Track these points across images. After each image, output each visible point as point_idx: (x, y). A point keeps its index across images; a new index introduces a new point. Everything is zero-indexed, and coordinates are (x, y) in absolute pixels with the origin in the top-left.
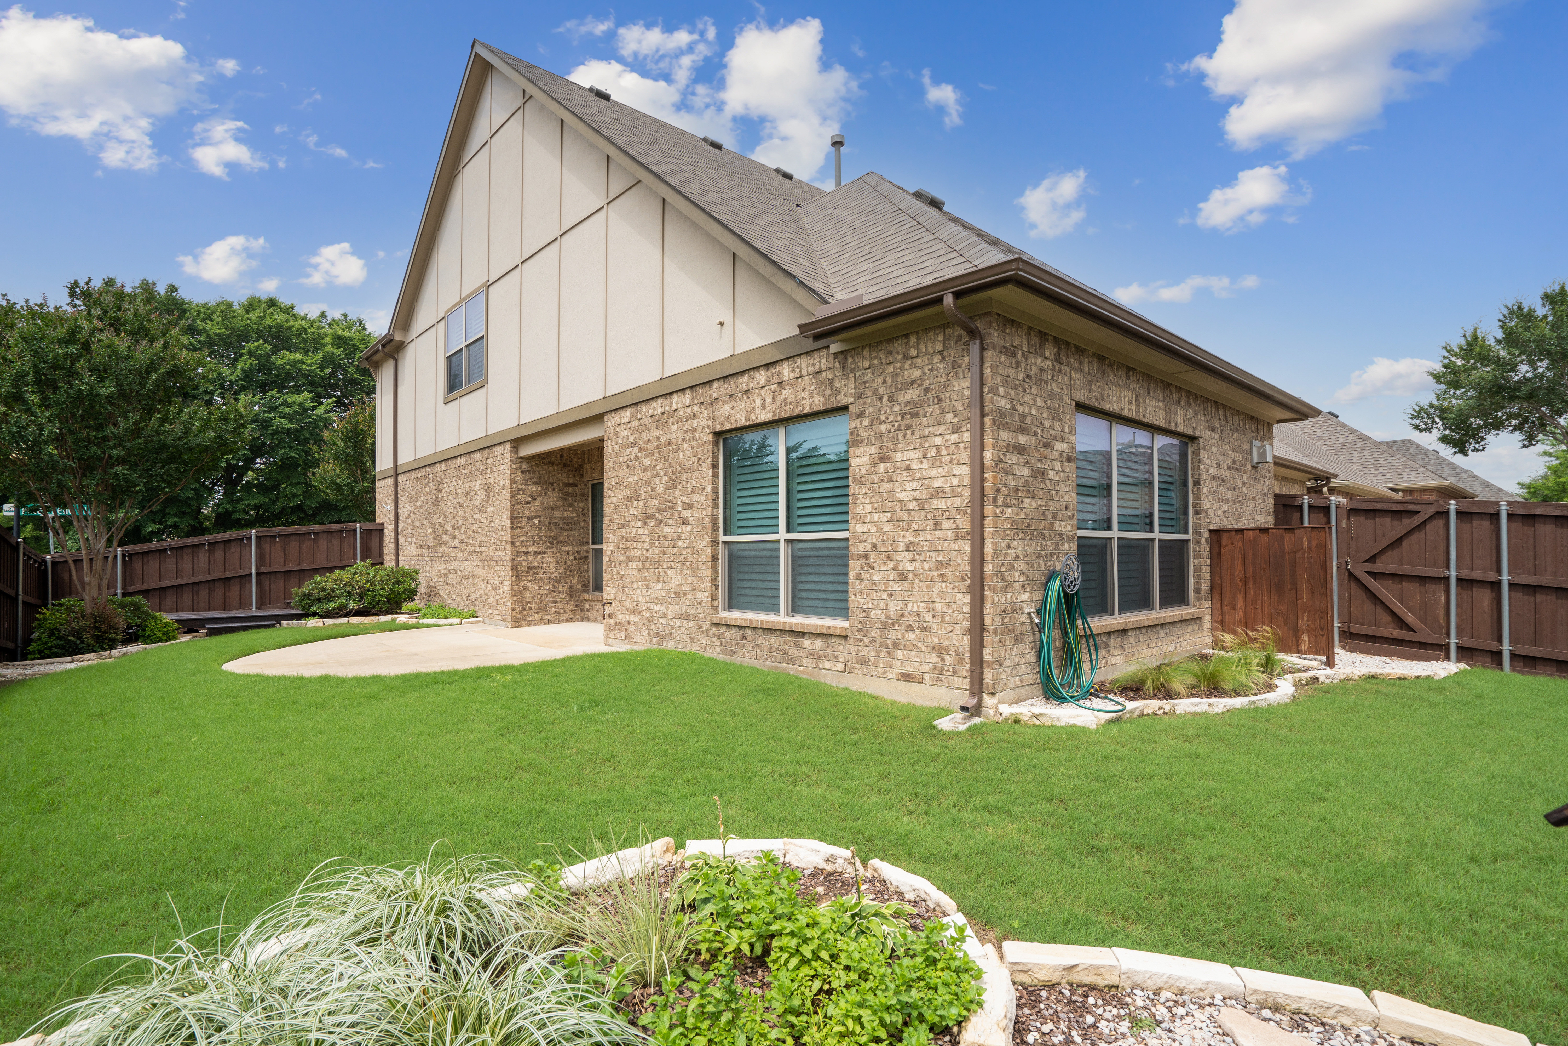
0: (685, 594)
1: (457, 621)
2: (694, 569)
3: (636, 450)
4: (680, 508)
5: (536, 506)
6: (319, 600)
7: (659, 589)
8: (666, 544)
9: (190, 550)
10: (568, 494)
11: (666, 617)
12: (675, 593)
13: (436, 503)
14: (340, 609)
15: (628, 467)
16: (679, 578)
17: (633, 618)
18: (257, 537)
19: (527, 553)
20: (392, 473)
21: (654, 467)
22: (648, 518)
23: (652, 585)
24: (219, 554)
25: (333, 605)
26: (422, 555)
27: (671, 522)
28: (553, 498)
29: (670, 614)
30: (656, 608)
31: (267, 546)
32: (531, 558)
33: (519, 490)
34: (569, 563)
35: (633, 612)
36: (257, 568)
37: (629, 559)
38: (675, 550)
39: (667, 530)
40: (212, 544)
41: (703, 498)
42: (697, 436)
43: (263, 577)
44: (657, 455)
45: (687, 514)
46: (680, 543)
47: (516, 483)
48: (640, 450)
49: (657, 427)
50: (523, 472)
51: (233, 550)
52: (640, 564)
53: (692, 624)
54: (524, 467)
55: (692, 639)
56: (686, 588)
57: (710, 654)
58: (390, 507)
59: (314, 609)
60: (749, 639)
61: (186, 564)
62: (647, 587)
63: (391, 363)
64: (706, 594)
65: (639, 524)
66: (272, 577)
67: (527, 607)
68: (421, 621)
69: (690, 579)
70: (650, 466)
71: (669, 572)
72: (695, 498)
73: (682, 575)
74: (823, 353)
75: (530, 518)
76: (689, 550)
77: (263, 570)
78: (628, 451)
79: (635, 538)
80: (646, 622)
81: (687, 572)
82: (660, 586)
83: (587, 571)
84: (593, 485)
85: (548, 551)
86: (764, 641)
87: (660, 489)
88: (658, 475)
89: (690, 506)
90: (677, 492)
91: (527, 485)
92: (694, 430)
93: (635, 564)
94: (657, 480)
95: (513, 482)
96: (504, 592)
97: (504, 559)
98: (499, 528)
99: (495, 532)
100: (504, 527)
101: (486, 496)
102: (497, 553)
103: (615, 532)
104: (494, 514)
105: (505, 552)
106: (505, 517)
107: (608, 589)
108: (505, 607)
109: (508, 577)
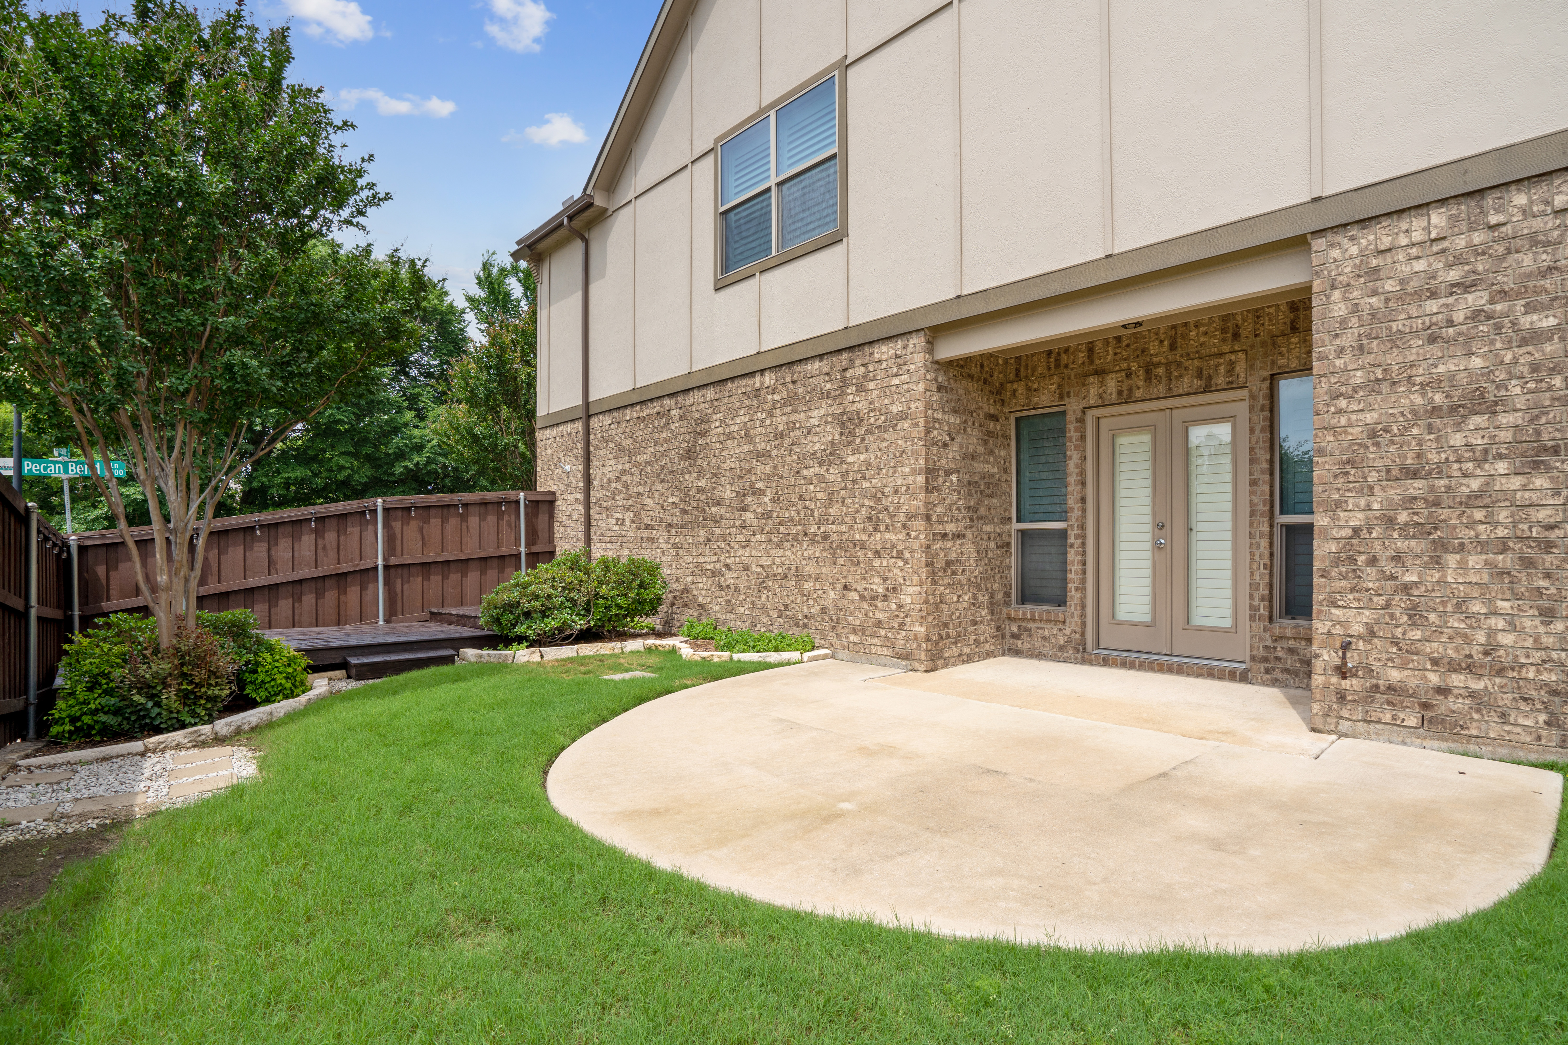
1: (795, 655)
3: (1474, 300)
5: (953, 452)
6: (527, 615)
9: (289, 529)
10: (989, 433)
13: (690, 454)
14: (560, 630)
18: (386, 510)
19: (944, 536)
20: (581, 413)
24: (330, 537)
25: (552, 623)
26: (651, 539)
28: (972, 440)
31: (397, 525)
32: (949, 544)
33: (935, 420)
34: (990, 555)
36: (385, 560)
40: (321, 520)
43: (392, 571)
47: (931, 407)
48: (1500, 295)
50: (940, 388)
51: (349, 530)
54: (940, 379)
58: (572, 466)
59: (520, 629)
61: (283, 551)
63: (578, 247)
66: (406, 571)
67: (944, 633)
68: (736, 656)
75: (947, 473)
77: (393, 561)
83: (1009, 567)
84: (1018, 420)
85: (968, 533)
91: (944, 413)
95: (929, 406)
96: (900, 606)
97: (901, 546)
98: (887, 490)
99: (874, 497)
100: (904, 488)
101: (841, 434)
102: (878, 536)
103: (1371, 488)
104: (869, 465)
105: (908, 534)
106: (907, 470)
107: (1334, 611)
108: (904, 633)
109: (916, 580)
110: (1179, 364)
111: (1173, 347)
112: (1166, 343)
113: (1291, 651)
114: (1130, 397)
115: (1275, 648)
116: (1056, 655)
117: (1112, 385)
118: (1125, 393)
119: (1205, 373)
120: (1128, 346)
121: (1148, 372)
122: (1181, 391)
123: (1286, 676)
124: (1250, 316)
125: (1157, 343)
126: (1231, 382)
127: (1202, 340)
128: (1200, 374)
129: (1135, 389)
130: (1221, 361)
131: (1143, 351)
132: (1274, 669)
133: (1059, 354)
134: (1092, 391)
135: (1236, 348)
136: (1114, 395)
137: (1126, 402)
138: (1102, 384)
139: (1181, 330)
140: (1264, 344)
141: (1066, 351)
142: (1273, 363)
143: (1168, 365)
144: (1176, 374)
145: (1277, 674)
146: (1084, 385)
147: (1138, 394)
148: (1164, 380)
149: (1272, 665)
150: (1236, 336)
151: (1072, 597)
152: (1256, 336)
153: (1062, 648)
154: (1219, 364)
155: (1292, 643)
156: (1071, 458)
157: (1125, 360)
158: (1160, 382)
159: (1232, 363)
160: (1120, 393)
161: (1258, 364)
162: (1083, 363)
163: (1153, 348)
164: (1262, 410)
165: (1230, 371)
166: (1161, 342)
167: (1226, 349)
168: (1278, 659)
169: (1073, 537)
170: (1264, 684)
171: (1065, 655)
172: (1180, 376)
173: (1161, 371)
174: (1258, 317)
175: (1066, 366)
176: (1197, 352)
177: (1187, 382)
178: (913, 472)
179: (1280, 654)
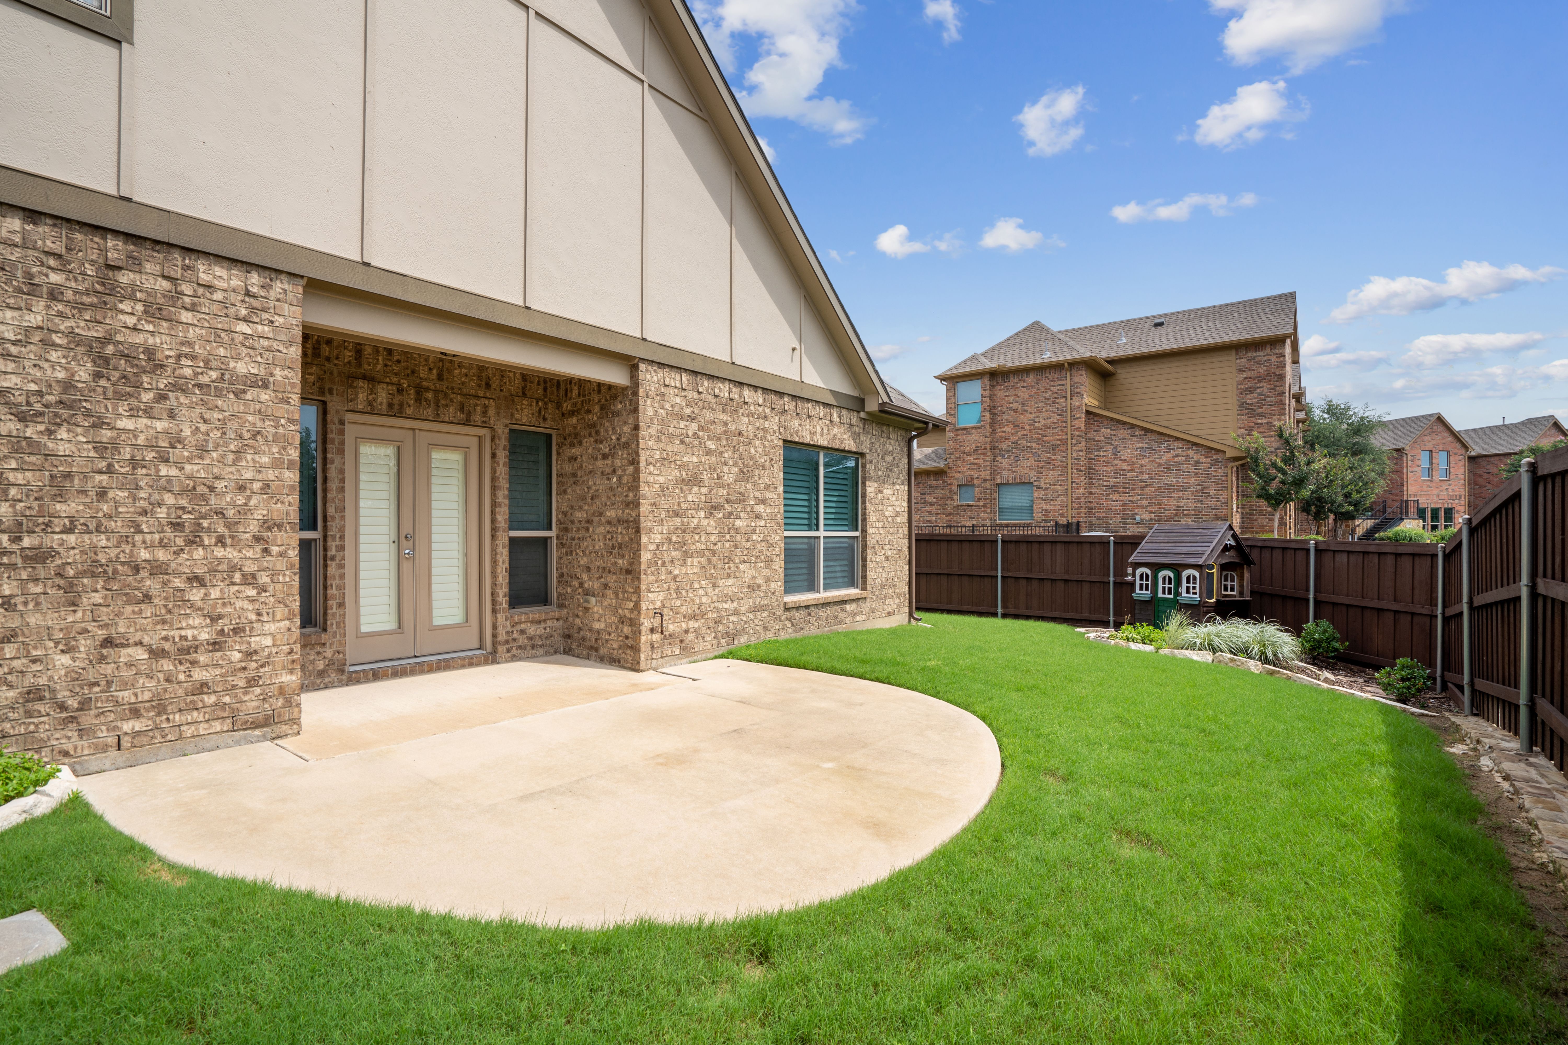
0: (759, 586)
2: (768, 561)
3: (694, 427)
4: (752, 503)
7: (728, 585)
8: (738, 537)
11: (736, 613)
12: (749, 587)
15: (682, 442)
16: (753, 571)
17: (692, 624)
21: (721, 453)
22: (714, 508)
23: (721, 582)
27: (743, 515)
29: (743, 609)
30: (725, 606)
35: (693, 617)
37: (687, 554)
38: (749, 544)
39: (738, 523)
41: (775, 496)
42: (769, 437)
44: (724, 442)
45: (760, 508)
46: (754, 537)
48: (701, 428)
49: (724, 411)
52: (703, 560)
53: (766, 614)
55: (765, 628)
56: (760, 581)
57: (783, 636)
60: (813, 614)
62: (714, 586)
64: (779, 584)
65: (702, 514)
69: (765, 572)
70: (715, 450)
71: (741, 566)
72: (768, 495)
73: (756, 568)
74: (855, 414)
76: (763, 544)
78: (682, 424)
79: (696, 530)
80: (711, 625)
81: (762, 565)
82: (730, 581)
86: (822, 613)
87: (729, 478)
88: (725, 464)
89: (763, 502)
90: (749, 486)
92: (765, 431)
93: (696, 560)
94: (726, 469)
96: (249, 654)
97: (250, 567)
98: (220, 485)
99: (189, 491)
100: (257, 486)
101: (97, 376)
102: (199, 553)
103: (662, 520)
104: (176, 441)
105: (266, 551)
106: (265, 460)
107: (650, 595)
108: (258, 690)
109: (280, 612)
110: (446, 395)
111: (440, 377)
112: (434, 371)
113: (522, 632)
114: (401, 413)
115: (513, 632)
116: (314, 683)
117: (382, 396)
118: (396, 407)
119: (466, 408)
120: (398, 361)
121: (418, 393)
122: (447, 419)
123: (519, 651)
124: (497, 374)
125: (426, 369)
126: (484, 422)
127: (463, 379)
128: (462, 409)
129: (405, 406)
130: (479, 402)
131: (413, 372)
132: (512, 648)
133: (318, 342)
134: (361, 396)
135: (488, 395)
136: (385, 406)
137: (395, 416)
138: (372, 391)
139: (447, 365)
140: (506, 398)
141: (329, 342)
142: (512, 415)
143: (436, 392)
144: (443, 402)
145: (514, 651)
146: (351, 386)
147: (409, 411)
148: (432, 404)
149: (511, 645)
150: (488, 386)
151: (334, 615)
152: (501, 390)
153: (322, 673)
154: (476, 405)
155: (523, 626)
156: (332, 462)
157: (396, 374)
158: (429, 405)
159: (485, 407)
160: (390, 405)
161: (502, 414)
162: (349, 363)
163: (423, 372)
164: (504, 449)
165: (485, 413)
166: (430, 369)
167: (481, 394)
168: (514, 640)
169: (334, 549)
170: (507, 661)
171: (327, 680)
172: (447, 406)
173: (430, 395)
174: (503, 376)
175: (328, 359)
176: (460, 389)
177: (451, 412)
178: (277, 464)
179: (515, 636)
